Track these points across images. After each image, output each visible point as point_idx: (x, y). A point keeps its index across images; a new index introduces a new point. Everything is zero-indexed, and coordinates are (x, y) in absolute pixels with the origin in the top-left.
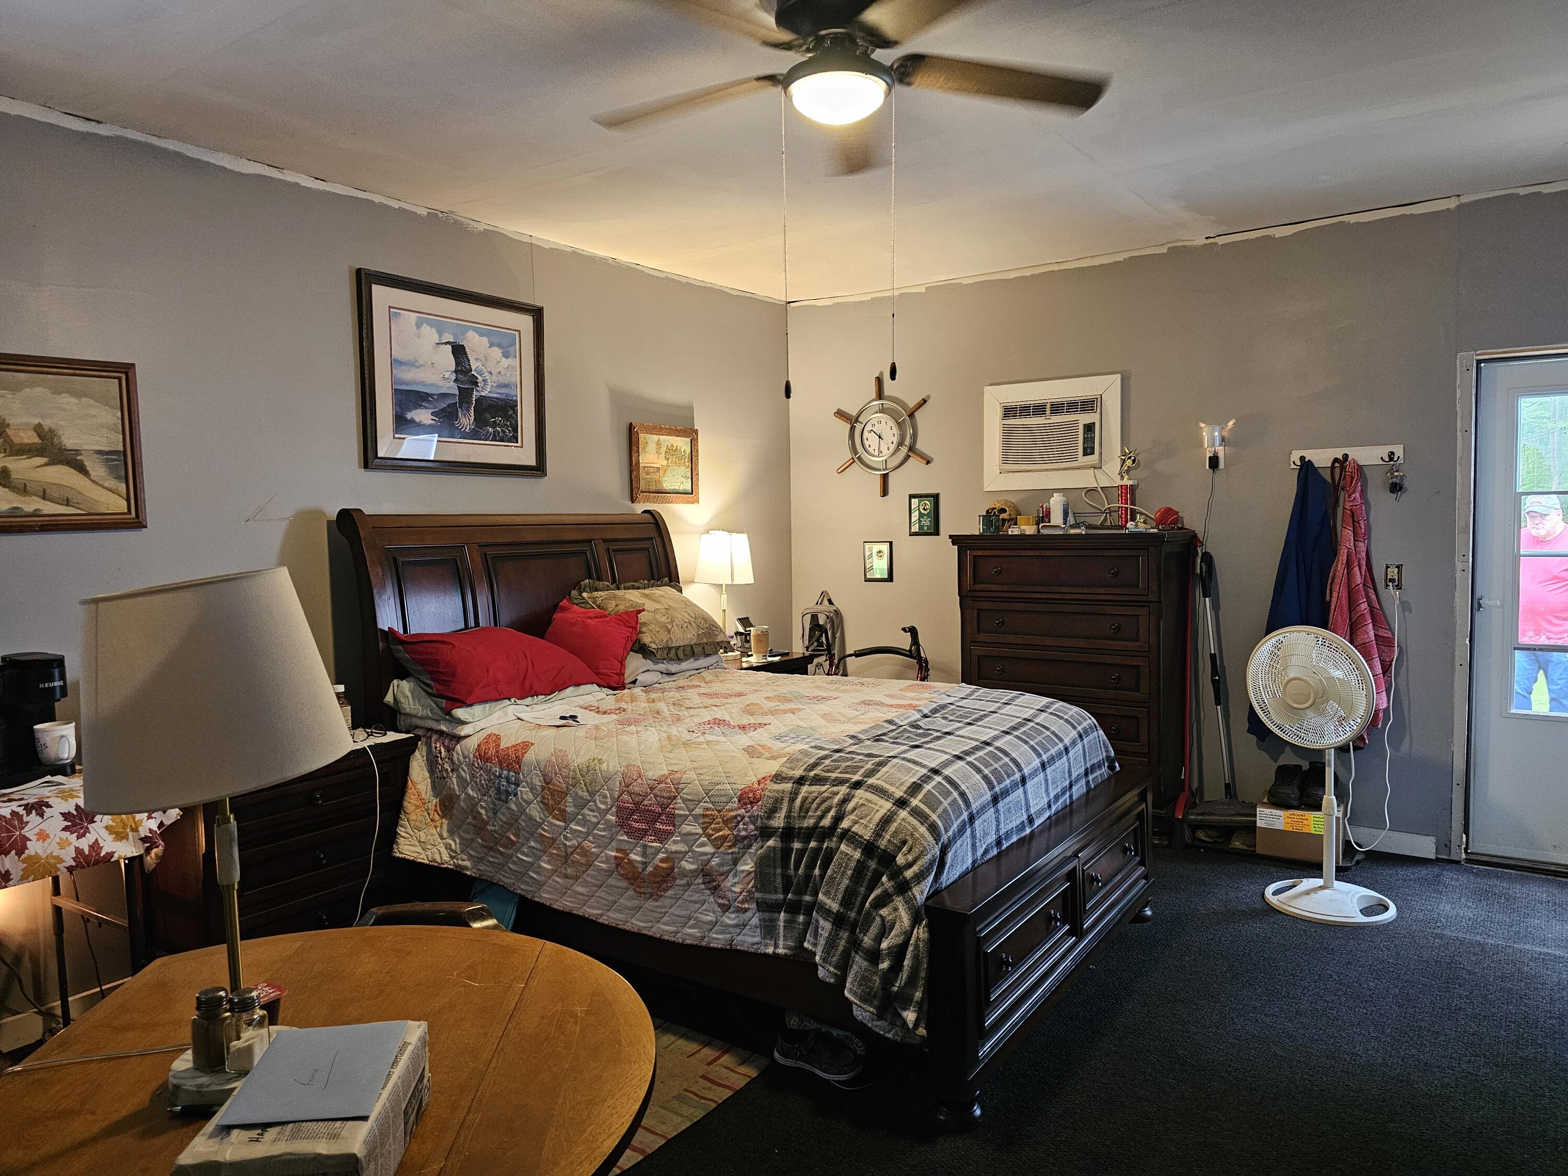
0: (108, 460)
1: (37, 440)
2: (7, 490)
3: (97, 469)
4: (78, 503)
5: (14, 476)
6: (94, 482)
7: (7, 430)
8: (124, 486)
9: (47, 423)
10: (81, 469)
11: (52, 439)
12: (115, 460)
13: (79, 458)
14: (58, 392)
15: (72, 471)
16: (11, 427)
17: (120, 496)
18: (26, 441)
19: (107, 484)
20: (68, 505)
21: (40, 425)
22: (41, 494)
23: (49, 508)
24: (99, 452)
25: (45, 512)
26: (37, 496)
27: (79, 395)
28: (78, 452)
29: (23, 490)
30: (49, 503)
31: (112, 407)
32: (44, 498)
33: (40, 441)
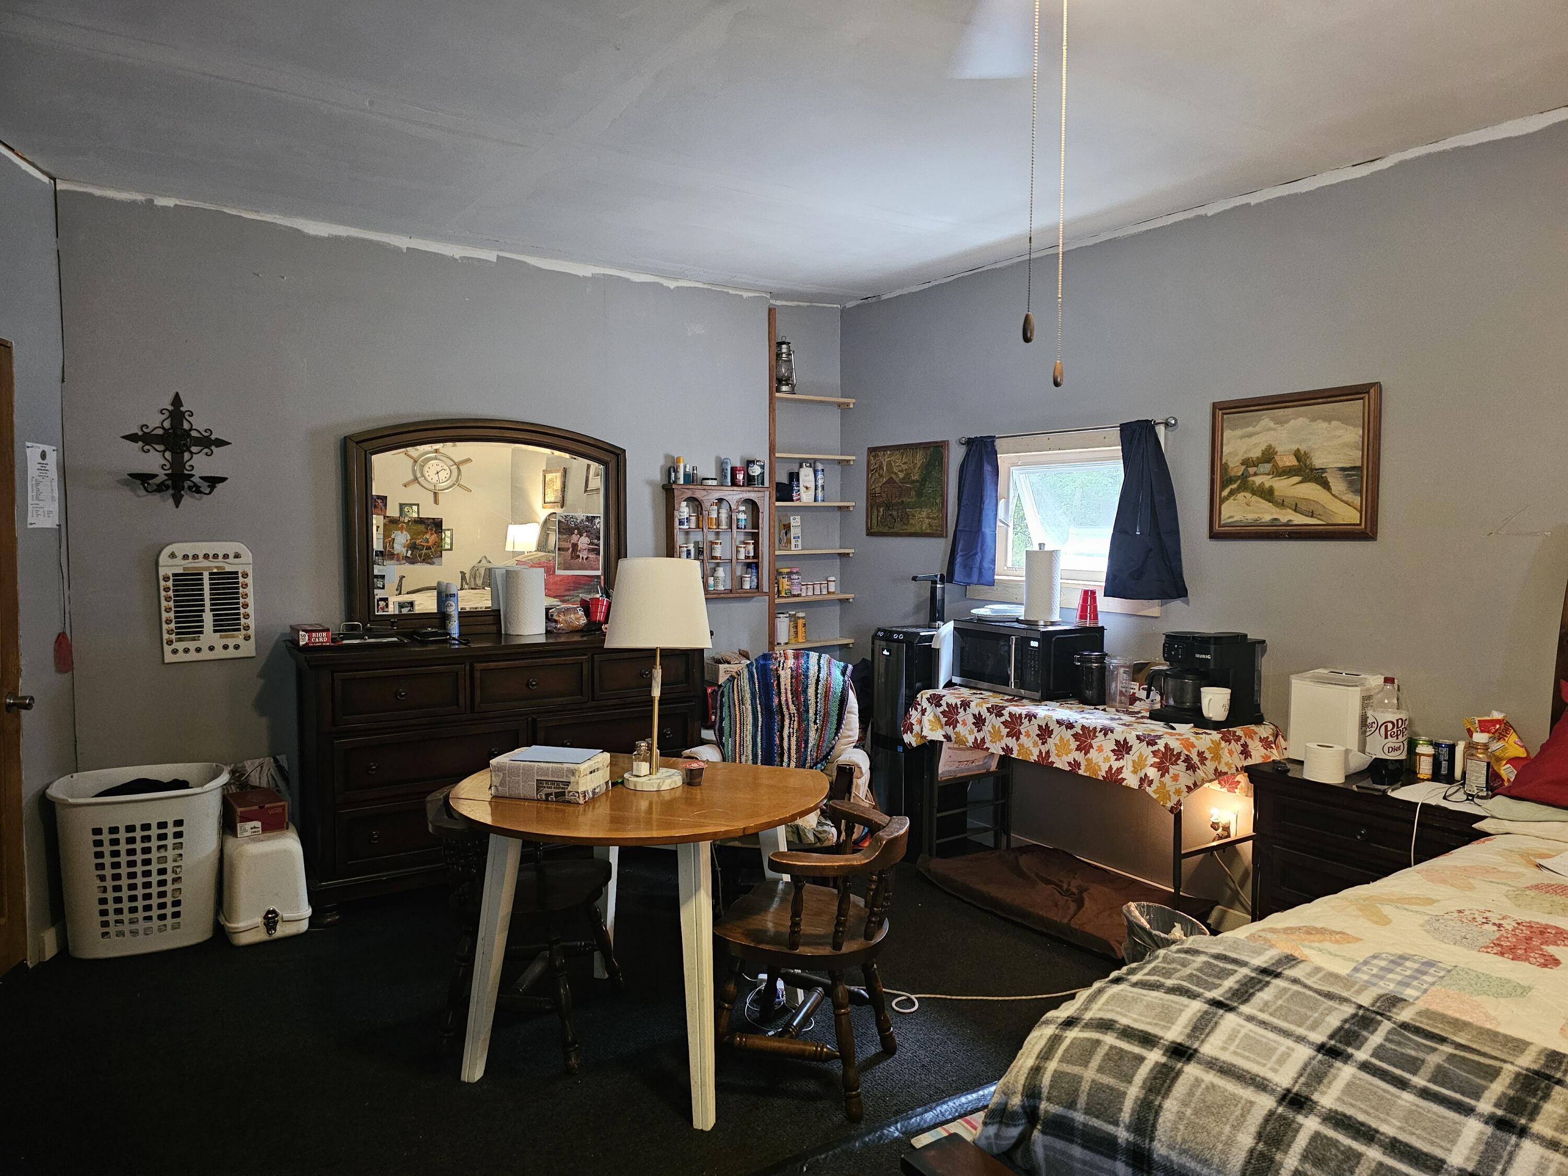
0: (1348, 475)
1: (1295, 463)
2: (1271, 504)
3: (1338, 484)
4: (1319, 515)
5: (1276, 493)
6: (1334, 495)
7: (1276, 457)
8: (1359, 498)
9: (1303, 448)
10: (1326, 485)
11: (1306, 460)
12: (1354, 475)
13: (1324, 475)
14: (1314, 419)
15: (1319, 487)
16: (1279, 454)
17: (1354, 508)
18: (1288, 464)
19: (1344, 498)
20: (1312, 516)
21: (1298, 450)
22: (1294, 508)
23: (1299, 519)
24: (1343, 469)
25: (1295, 522)
26: (1290, 508)
27: (1328, 419)
28: (1323, 470)
29: (1281, 504)
30: (1298, 514)
31: (1355, 426)
32: (1295, 510)
33: (1297, 464)
